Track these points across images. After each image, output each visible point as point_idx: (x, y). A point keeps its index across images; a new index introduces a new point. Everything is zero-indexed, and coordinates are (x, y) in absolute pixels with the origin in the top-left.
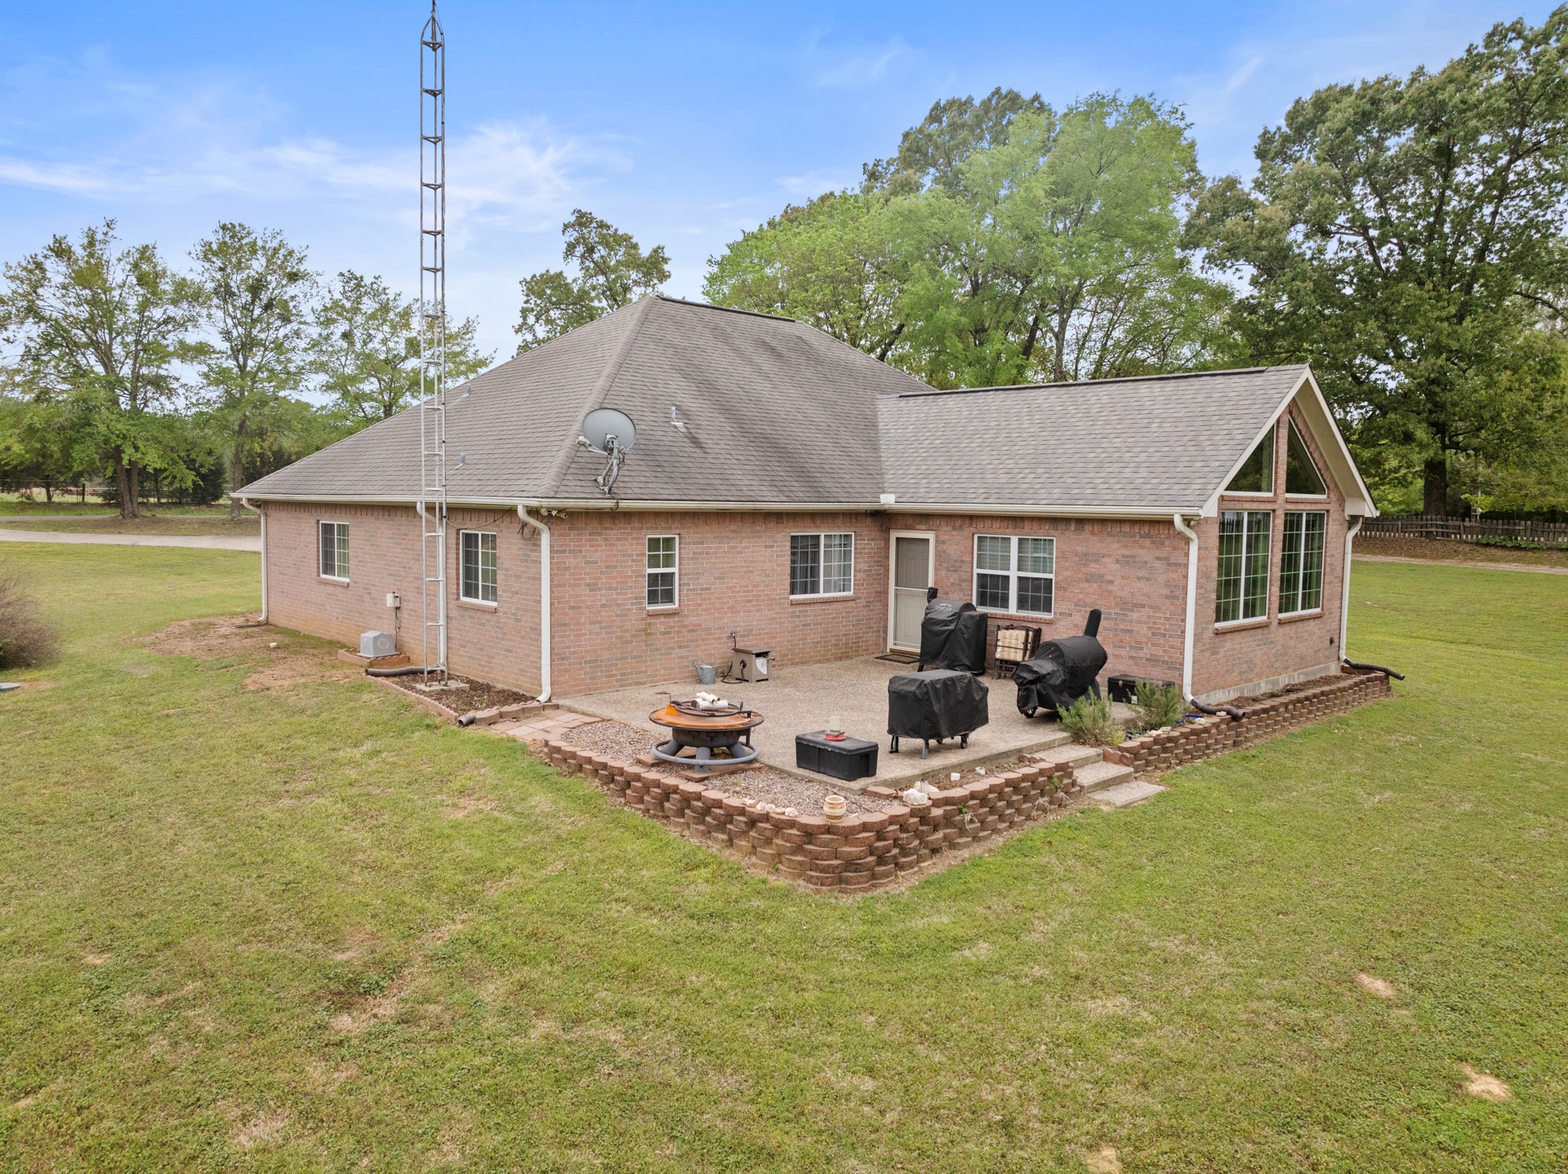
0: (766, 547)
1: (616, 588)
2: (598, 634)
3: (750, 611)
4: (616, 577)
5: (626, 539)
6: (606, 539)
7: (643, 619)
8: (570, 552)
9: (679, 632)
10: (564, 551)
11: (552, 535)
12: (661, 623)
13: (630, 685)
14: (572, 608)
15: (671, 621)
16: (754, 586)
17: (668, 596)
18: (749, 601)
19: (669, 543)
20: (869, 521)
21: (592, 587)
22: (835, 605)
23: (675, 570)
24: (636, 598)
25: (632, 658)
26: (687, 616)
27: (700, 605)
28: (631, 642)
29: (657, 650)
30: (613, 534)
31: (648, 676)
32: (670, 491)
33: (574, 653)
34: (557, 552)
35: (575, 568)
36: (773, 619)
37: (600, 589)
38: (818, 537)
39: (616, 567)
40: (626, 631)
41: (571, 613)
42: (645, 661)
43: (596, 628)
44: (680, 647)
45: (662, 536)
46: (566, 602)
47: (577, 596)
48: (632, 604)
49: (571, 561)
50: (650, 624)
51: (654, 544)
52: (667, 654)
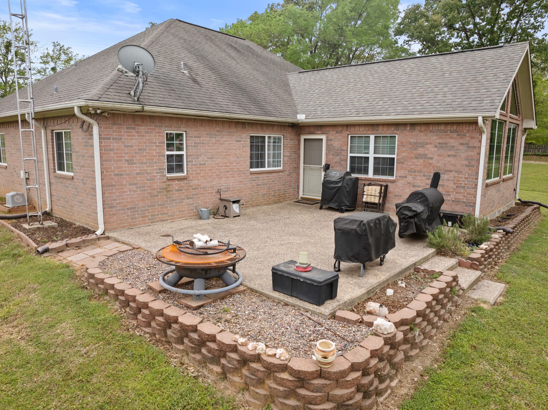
0: (237, 141)
1: (146, 163)
2: (135, 191)
3: (228, 177)
4: (146, 156)
5: (152, 132)
6: (138, 132)
7: (165, 182)
8: (113, 139)
9: (187, 189)
10: (109, 139)
11: (100, 127)
12: (176, 185)
13: (158, 221)
14: (117, 175)
15: (182, 183)
16: (231, 163)
17: (180, 168)
18: (228, 172)
19: (179, 136)
20: (290, 129)
21: (130, 162)
22: (274, 174)
23: (184, 153)
24: (160, 169)
25: (158, 205)
26: (191, 180)
27: (199, 174)
28: (157, 196)
29: (174, 200)
30: (142, 129)
31: (170, 216)
32: (179, 103)
33: (119, 203)
34: (104, 139)
35: (117, 150)
36: (241, 182)
37: (135, 163)
38: (264, 137)
39: (146, 150)
40: (154, 189)
41: (116, 178)
42: (167, 207)
43: (133, 187)
44: (188, 198)
45: (175, 132)
46: (112, 171)
47: (120, 167)
48: (157, 173)
49: (114, 145)
50: (169, 185)
51: (170, 137)
52: (180, 202)
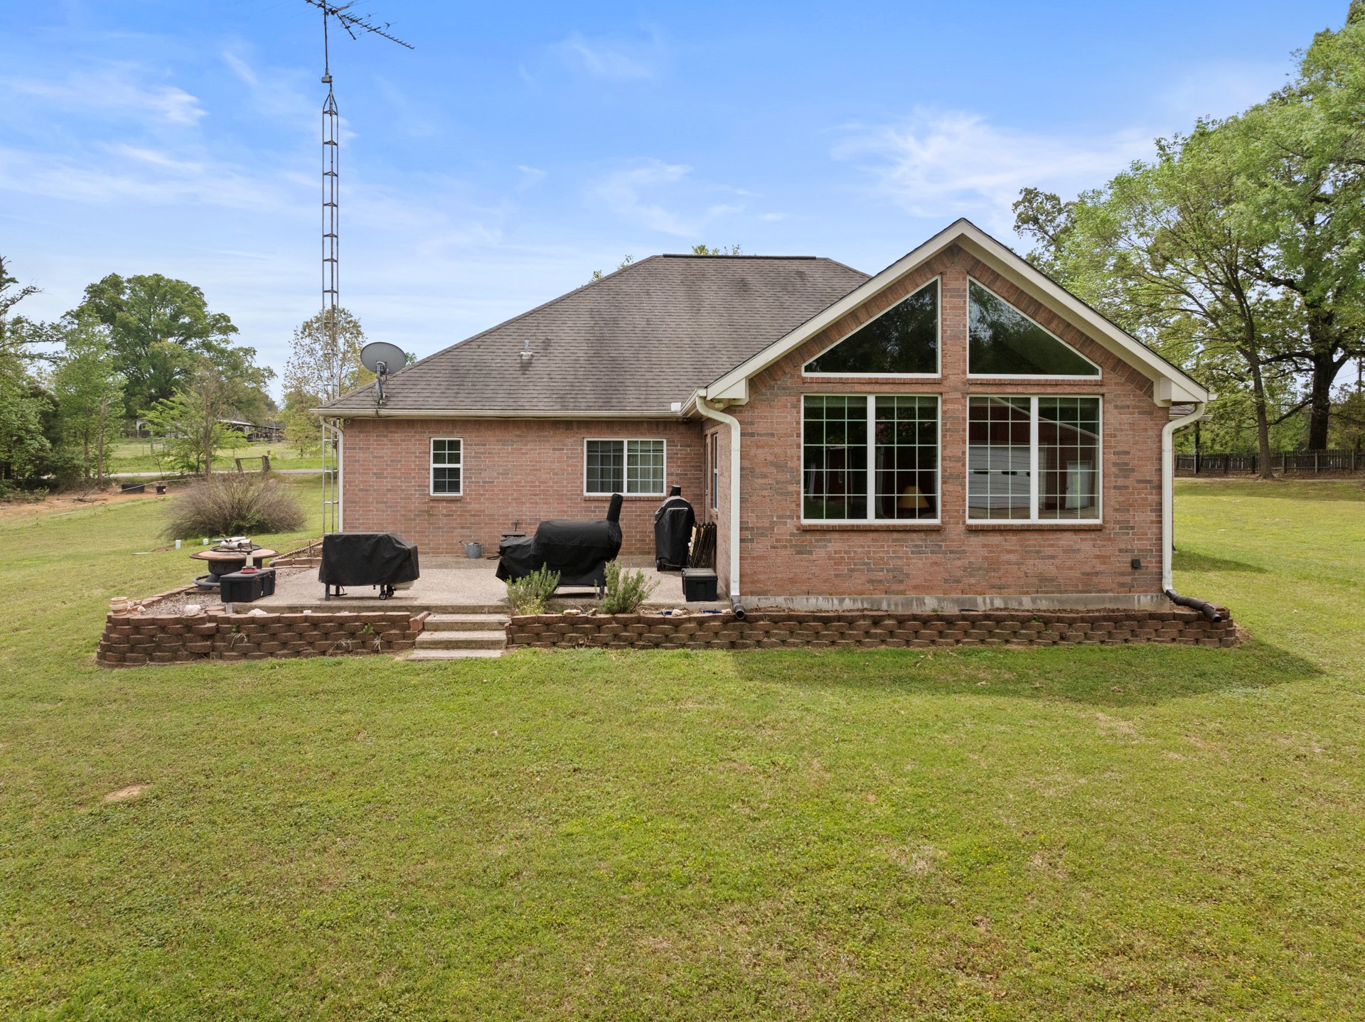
0: (554, 449)
1: (400, 478)
2: (383, 511)
3: (536, 503)
4: (400, 469)
5: (410, 440)
6: (391, 440)
7: (425, 503)
8: (360, 449)
9: (461, 515)
10: (355, 448)
11: (344, 436)
12: (443, 507)
14: (361, 490)
15: (454, 506)
16: (542, 482)
17: (455, 487)
18: (535, 495)
19: (454, 445)
20: (682, 429)
21: (379, 476)
22: (638, 504)
23: (460, 466)
24: (419, 486)
25: (416, 532)
26: (470, 503)
27: (482, 495)
28: (414, 520)
29: (439, 528)
30: (397, 436)
31: (431, 548)
33: (362, 524)
34: (349, 448)
35: (364, 461)
36: (563, 511)
37: (386, 478)
38: (622, 443)
39: (401, 461)
40: (410, 511)
41: (361, 494)
42: (428, 536)
43: (382, 506)
44: (462, 528)
45: (447, 439)
46: (356, 486)
47: (366, 481)
48: (415, 490)
49: (360, 455)
50: (432, 507)
51: (439, 445)
52: (448, 532)
